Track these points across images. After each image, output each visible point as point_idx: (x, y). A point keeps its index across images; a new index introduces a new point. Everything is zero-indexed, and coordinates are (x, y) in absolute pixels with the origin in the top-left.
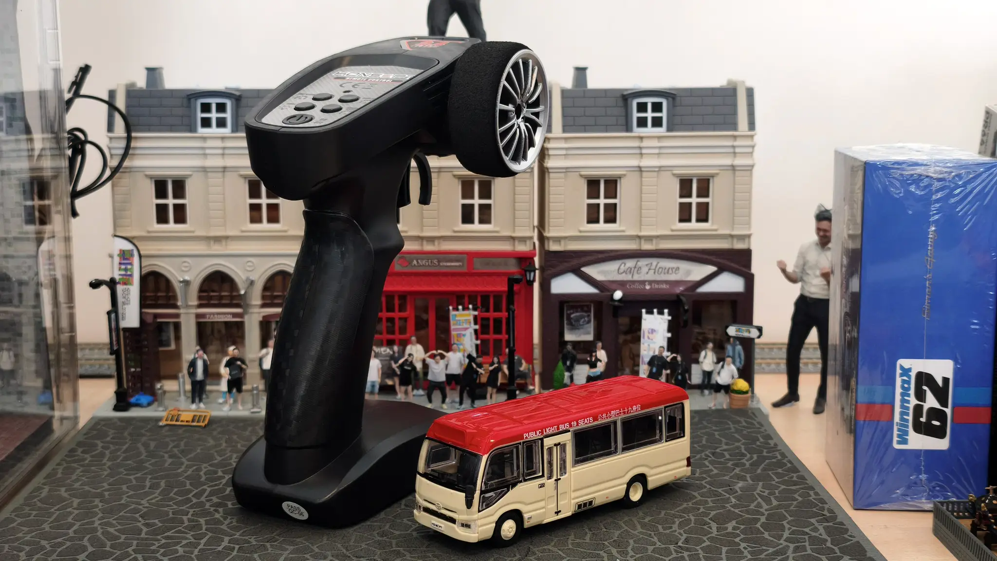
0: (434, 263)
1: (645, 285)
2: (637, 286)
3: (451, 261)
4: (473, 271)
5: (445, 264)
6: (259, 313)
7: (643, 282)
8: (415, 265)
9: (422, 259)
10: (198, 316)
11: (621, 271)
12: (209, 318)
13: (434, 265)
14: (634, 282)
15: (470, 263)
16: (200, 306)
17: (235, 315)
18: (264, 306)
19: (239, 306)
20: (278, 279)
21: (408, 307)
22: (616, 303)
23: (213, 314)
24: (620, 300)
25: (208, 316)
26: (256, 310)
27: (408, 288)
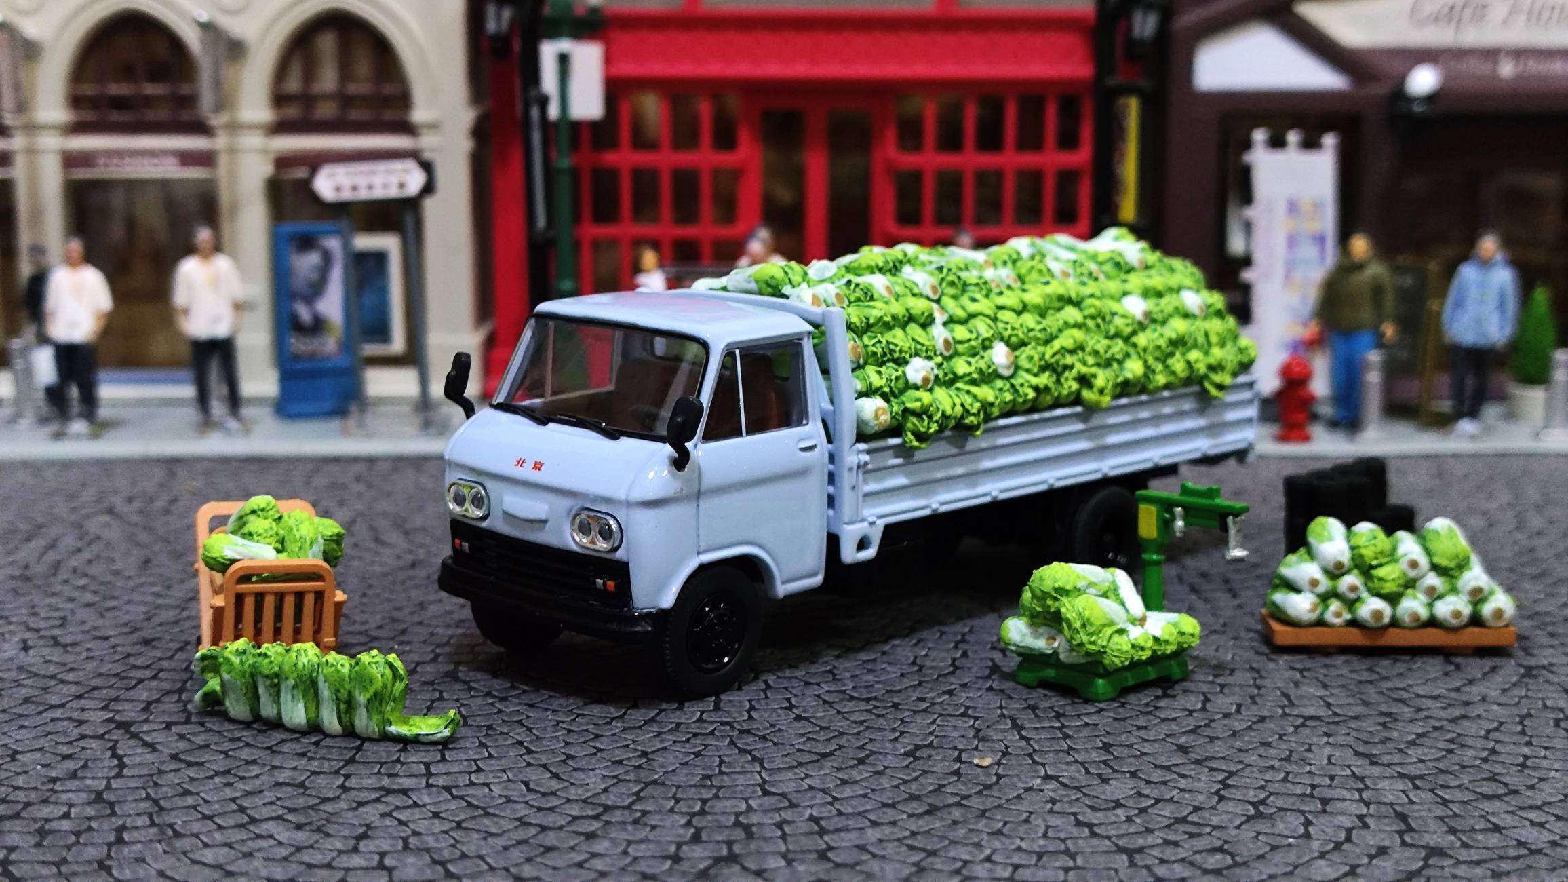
1: (1496, 63)
2: (1474, 67)
4: (955, 13)
6: (265, 151)
7: (1491, 54)
10: (71, 160)
11: (1423, 15)
12: (107, 168)
14: (1461, 52)
16: (77, 128)
17: (187, 158)
18: (281, 127)
19: (200, 128)
20: (327, 43)
21: (744, 136)
22: (1417, 108)
23: (120, 154)
24: (1431, 98)
25: (102, 161)
26: (253, 141)
27: (742, 69)
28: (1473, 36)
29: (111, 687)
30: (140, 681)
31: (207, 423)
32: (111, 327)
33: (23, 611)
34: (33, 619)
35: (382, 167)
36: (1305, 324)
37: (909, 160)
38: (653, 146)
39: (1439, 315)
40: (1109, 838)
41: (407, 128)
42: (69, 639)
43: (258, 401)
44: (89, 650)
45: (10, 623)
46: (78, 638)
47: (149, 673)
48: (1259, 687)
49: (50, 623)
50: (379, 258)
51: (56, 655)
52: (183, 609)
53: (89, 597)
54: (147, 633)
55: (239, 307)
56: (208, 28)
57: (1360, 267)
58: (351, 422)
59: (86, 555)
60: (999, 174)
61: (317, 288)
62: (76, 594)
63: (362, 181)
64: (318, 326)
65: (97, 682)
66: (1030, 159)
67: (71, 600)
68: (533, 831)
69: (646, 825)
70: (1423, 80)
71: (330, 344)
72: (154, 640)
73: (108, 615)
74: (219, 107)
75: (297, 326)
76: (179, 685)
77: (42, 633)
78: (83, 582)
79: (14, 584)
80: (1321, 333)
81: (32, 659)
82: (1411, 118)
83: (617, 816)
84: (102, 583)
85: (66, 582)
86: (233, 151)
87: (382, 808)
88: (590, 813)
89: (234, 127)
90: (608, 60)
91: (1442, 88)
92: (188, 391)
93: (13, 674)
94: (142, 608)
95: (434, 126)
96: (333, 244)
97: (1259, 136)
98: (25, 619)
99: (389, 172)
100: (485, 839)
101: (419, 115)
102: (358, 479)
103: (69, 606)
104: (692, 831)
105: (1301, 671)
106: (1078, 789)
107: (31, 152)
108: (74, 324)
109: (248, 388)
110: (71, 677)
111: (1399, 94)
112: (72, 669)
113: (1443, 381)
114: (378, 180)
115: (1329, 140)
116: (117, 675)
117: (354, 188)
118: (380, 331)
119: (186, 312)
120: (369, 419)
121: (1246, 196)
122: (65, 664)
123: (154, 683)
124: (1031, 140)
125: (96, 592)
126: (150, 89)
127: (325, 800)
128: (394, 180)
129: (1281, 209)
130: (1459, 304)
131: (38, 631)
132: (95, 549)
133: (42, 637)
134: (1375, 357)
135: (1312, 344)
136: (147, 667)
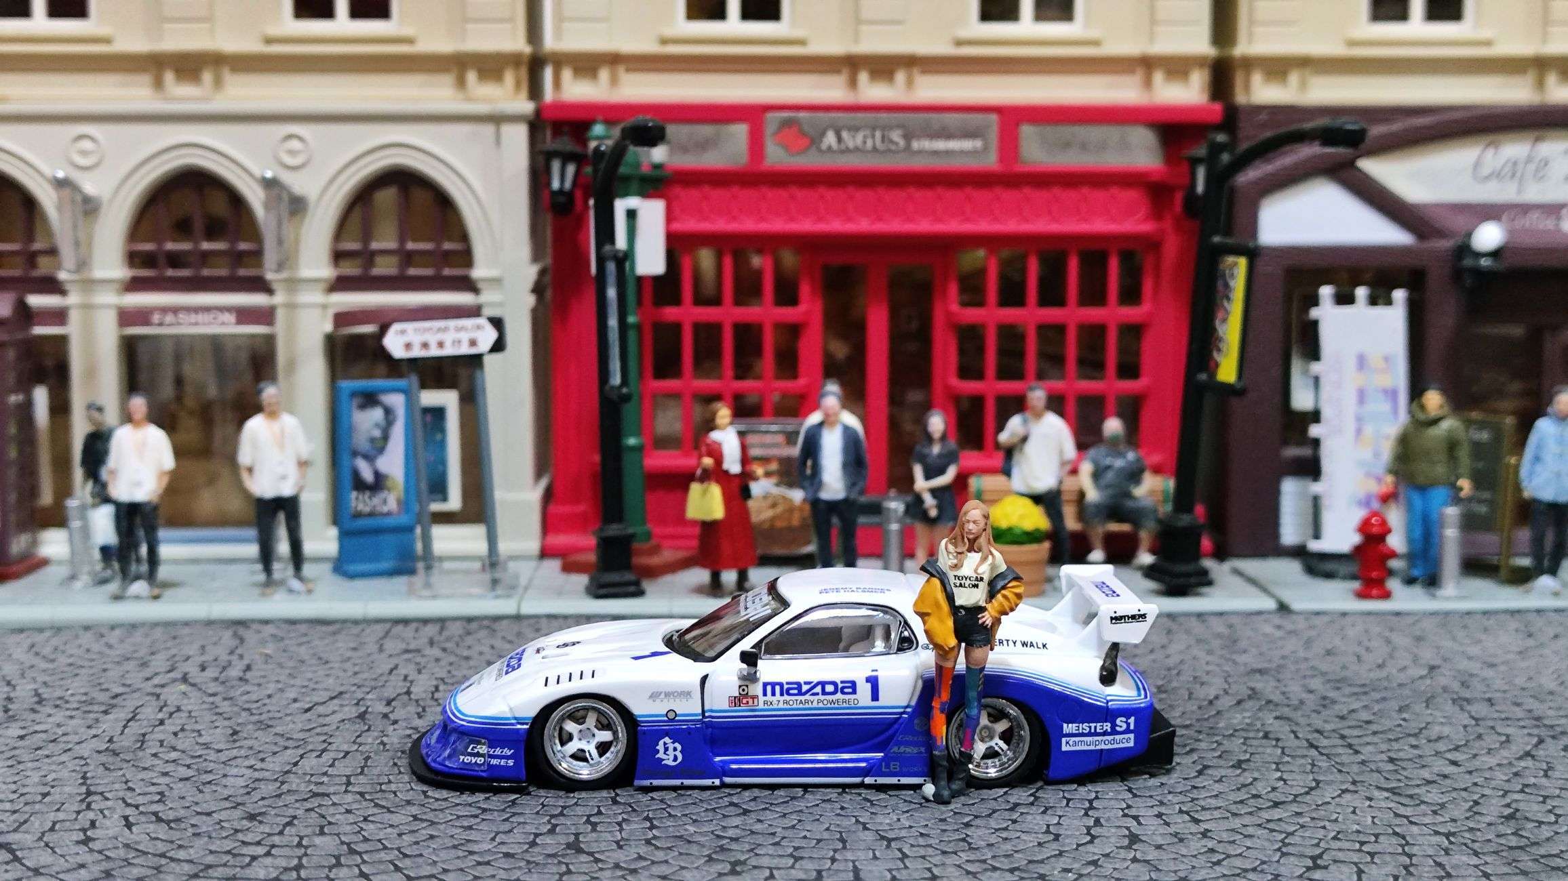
0: (891, 141)
1: (1559, 218)
2: (1534, 221)
3: (946, 134)
4: (1019, 168)
5: (927, 144)
6: (324, 307)
7: (1554, 209)
8: (830, 148)
9: (854, 129)
10: (126, 317)
11: (1486, 171)
12: (161, 324)
13: (893, 147)
14: (1525, 209)
15: (1009, 143)
16: (134, 285)
17: (245, 315)
18: (341, 284)
19: (260, 285)
20: (387, 197)
21: (805, 290)
22: (1485, 262)
23: (175, 310)
24: (1496, 254)
25: (156, 318)
26: (315, 296)
27: (806, 225)
28: (1534, 193)
29: (225, 865)
30: (254, 858)
31: (270, 583)
32: (175, 486)
33: (117, 786)
34: (129, 794)
35: (452, 323)
36: (1379, 480)
37: (972, 315)
38: (716, 301)
39: (1517, 467)
41: (469, 285)
42: (171, 815)
43: (318, 560)
44: (193, 826)
45: (107, 799)
46: (182, 813)
47: (260, 850)
48: (1410, 856)
49: (148, 798)
50: (438, 413)
51: (161, 831)
52: (283, 783)
53: (183, 772)
54: (250, 808)
55: (303, 464)
56: (270, 184)
57: (1435, 422)
58: (418, 580)
59: (170, 726)
60: (1061, 329)
61: (380, 445)
62: (170, 768)
63: (432, 339)
64: (379, 483)
65: (210, 859)
66: (1094, 314)
67: (166, 774)
70: (1488, 236)
71: (390, 501)
72: (260, 814)
73: (207, 789)
74: (280, 267)
75: (360, 485)
76: (295, 862)
77: (141, 808)
78: (174, 755)
79: (103, 758)
80: (1396, 486)
81: (137, 835)
82: (1478, 273)
84: (193, 757)
85: (155, 755)
86: (291, 306)
89: (294, 284)
90: (670, 217)
91: (1507, 243)
92: (253, 550)
93: (122, 853)
94: (241, 782)
95: (496, 282)
96: (396, 401)
97: (1326, 291)
98: (121, 794)
99: (459, 329)
101: (478, 272)
102: (431, 643)
103: (166, 780)
105: (1448, 835)
107: (87, 307)
108: (138, 484)
109: (310, 547)
110: (182, 854)
111: (1464, 249)
112: (180, 847)
113: (1524, 535)
114: (448, 338)
115: (1399, 295)
116: (229, 852)
117: (425, 345)
118: (439, 488)
119: (250, 470)
120: (435, 578)
121: (1313, 352)
122: (172, 842)
123: (268, 860)
124: (1094, 295)
125: (188, 766)
126: (206, 246)
128: (465, 337)
129: (1351, 363)
130: (1537, 459)
131: (137, 807)
132: (179, 719)
133: (142, 813)
134: (1452, 512)
135: (1386, 499)
136: (258, 843)
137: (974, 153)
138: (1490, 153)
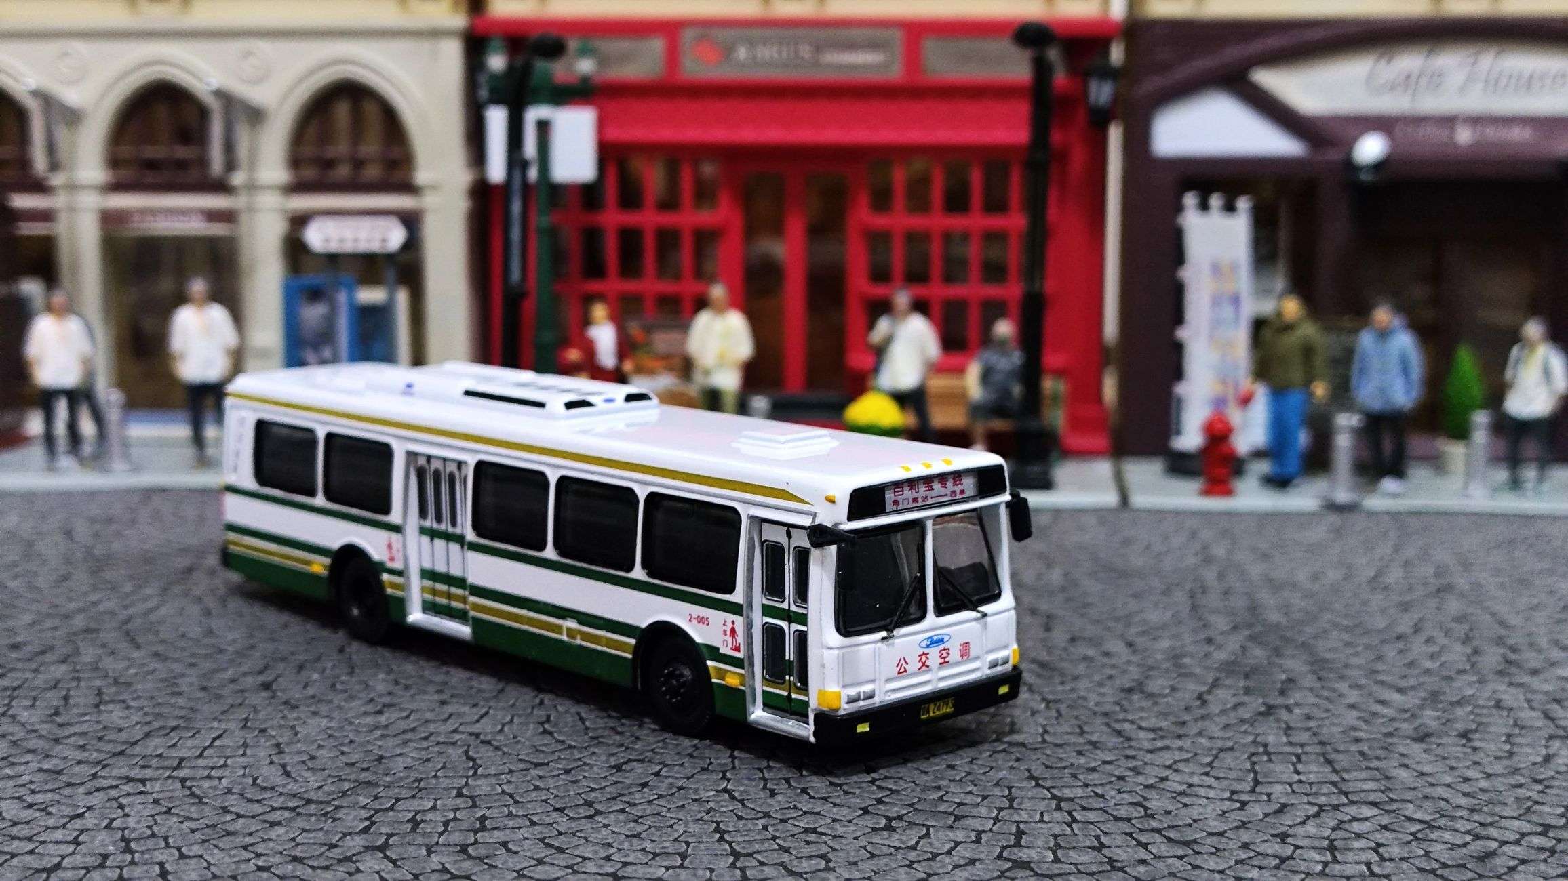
0: (801, 56)
1: (1452, 129)
2: (1430, 134)
3: (852, 46)
4: (923, 81)
5: (835, 57)
6: (282, 210)
7: (1449, 121)
8: (743, 60)
9: (766, 43)
11: (1379, 83)
12: (140, 225)
13: (801, 60)
14: (1418, 120)
15: (913, 54)
16: (117, 187)
17: (213, 216)
18: (298, 187)
21: (721, 195)
22: (1363, 176)
23: (153, 212)
25: (136, 218)
26: (270, 200)
28: (1431, 104)
37: (881, 221)
38: (640, 205)
40: (730, 844)
41: (409, 188)
56: (218, 95)
57: (1290, 327)
60: (964, 236)
63: (348, 236)
66: (997, 221)
68: (228, 817)
69: (331, 817)
70: (1370, 148)
74: (230, 168)
82: (1360, 186)
83: (313, 808)
86: (251, 210)
87: (113, 793)
88: (291, 805)
89: (253, 187)
91: (1390, 155)
95: (434, 187)
96: (340, 297)
97: (1190, 200)
100: (182, 822)
101: (422, 176)
104: (367, 823)
106: (742, 802)
107: (72, 209)
111: (1347, 162)
114: (363, 236)
115: (1245, 203)
117: (341, 241)
124: (996, 204)
126: (182, 152)
127: (69, 785)
128: (377, 235)
137: (878, 66)
138: (1382, 64)
